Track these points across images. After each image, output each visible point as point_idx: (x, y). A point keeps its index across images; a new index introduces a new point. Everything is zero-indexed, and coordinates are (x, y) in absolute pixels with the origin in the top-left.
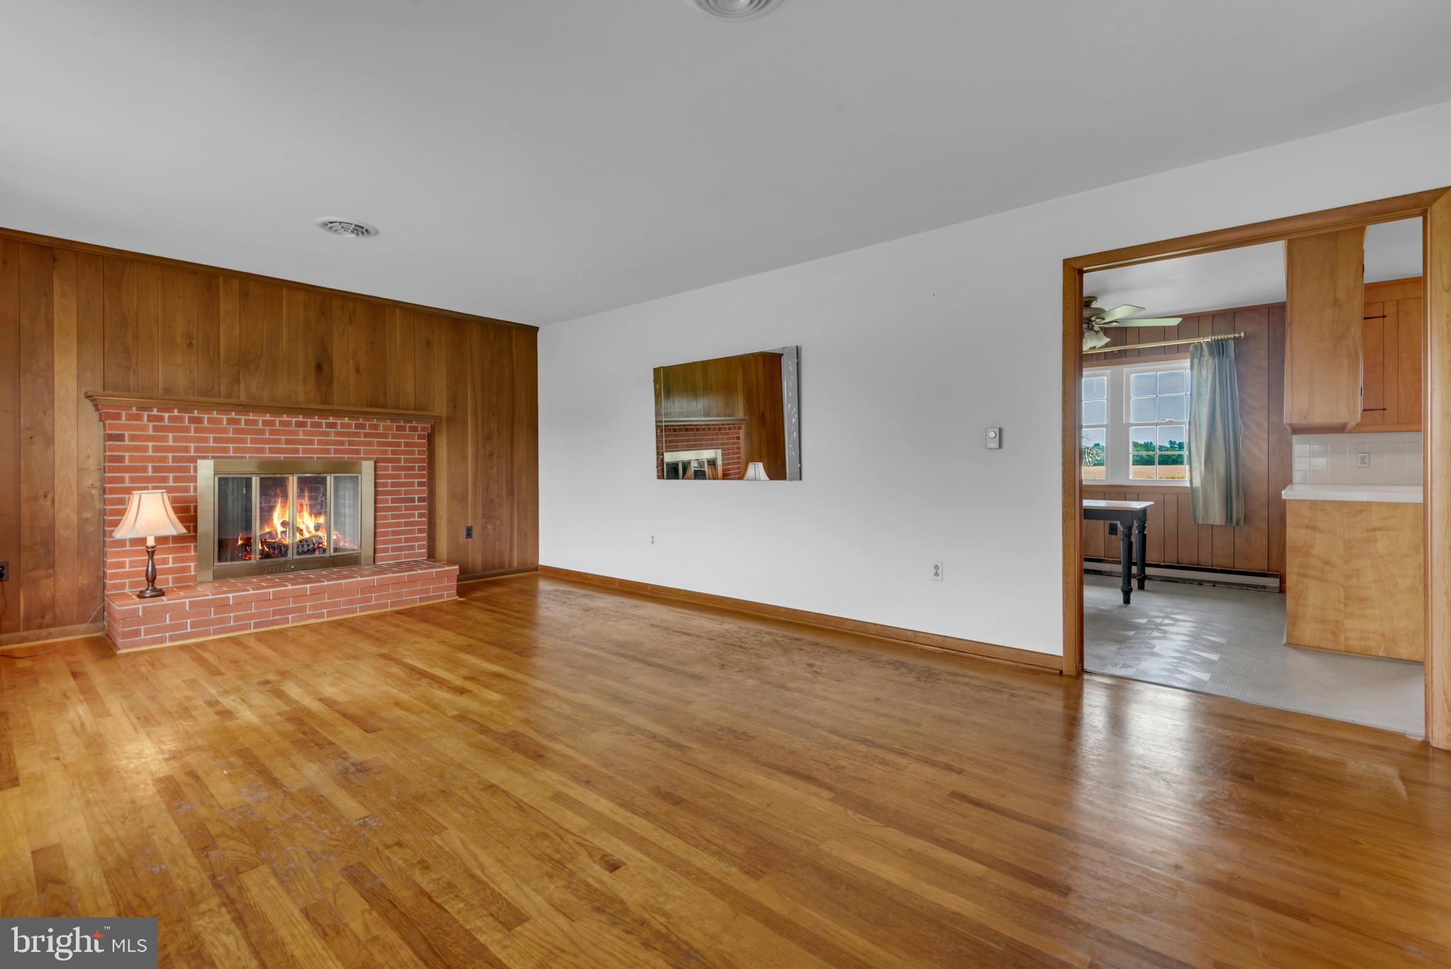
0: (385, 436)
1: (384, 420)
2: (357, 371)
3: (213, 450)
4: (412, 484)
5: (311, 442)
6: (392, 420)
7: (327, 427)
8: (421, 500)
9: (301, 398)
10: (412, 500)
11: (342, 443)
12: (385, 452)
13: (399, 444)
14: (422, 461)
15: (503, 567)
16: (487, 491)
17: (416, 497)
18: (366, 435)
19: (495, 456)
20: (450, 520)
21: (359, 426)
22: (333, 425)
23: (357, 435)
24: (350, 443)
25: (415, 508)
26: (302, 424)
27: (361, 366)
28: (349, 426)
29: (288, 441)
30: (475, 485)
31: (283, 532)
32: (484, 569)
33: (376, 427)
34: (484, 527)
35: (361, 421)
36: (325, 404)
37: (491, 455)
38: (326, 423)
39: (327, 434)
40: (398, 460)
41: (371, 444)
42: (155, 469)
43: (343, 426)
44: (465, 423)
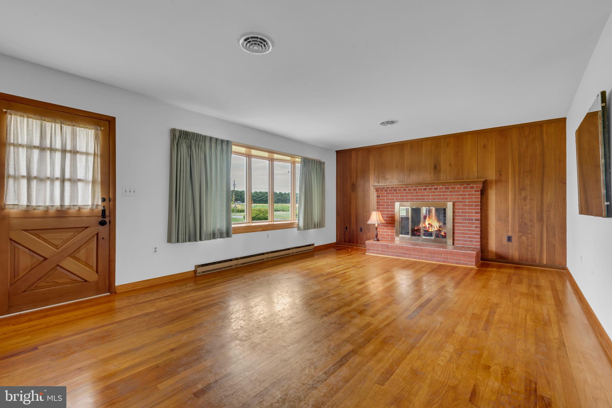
0: (459, 192)
1: (457, 185)
2: (450, 166)
3: (400, 199)
4: (472, 213)
5: (429, 196)
6: (461, 185)
7: (434, 190)
8: (476, 220)
9: (429, 179)
10: (472, 220)
11: (440, 195)
12: (458, 198)
13: (465, 195)
14: (477, 202)
15: (535, 262)
16: (522, 218)
17: (474, 218)
18: (450, 192)
19: (528, 198)
20: (497, 231)
21: (446, 188)
22: (436, 189)
23: (446, 192)
24: (444, 195)
25: (473, 223)
26: (425, 189)
27: (452, 164)
28: (442, 188)
29: (421, 196)
30: (513, 215)
31: (429, 227)
32: (519, 260)
33: (454, 188)
34: (520, 237)
35: (447, 186)
36: (437, 181)
37: (525, 199)
38: (434, 188)
39: (435, 192)
40: (465, 202)
41: (452, 195)
42: (387, 205)
43: (440, 189)
44: (507, 182)
